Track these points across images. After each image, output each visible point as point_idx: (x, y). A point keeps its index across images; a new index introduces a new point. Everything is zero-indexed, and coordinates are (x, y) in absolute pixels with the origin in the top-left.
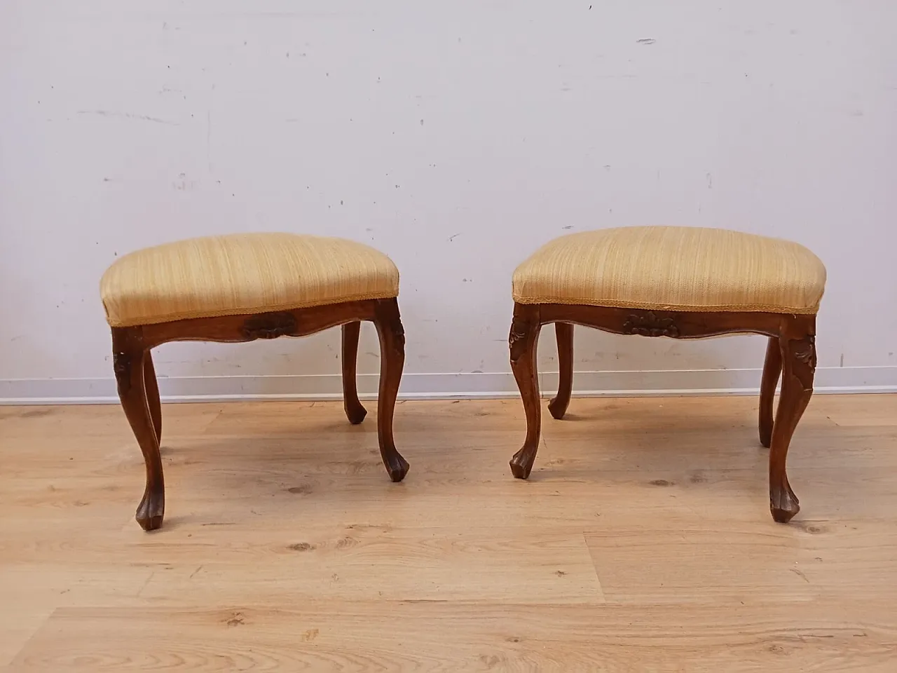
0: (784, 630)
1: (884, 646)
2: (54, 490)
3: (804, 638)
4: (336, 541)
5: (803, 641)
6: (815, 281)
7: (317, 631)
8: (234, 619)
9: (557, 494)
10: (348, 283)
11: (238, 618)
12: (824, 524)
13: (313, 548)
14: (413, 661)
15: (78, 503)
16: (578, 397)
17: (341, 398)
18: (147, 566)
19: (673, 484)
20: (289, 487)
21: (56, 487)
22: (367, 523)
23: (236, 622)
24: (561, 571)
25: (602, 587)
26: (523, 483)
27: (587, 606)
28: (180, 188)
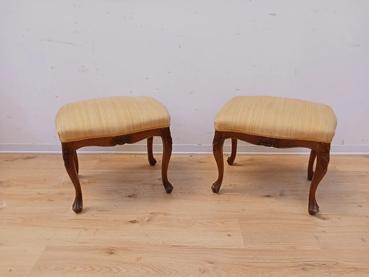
0: (308, 261)
1: (343, 269)
2: (39, 194)
3: (315, 265)
4: (147, 219)
5: (314, 266)
6: (331, 131)
7: (141, 258)
8: (111, 252)
9: (229, 200)
10: (151, 123)
11: (112, 251)
12: (328, 216)
13: (138, 222)
14: (175, 271)
15: (50, 200)
16: (239, 155)
17: (147, 153)
18: (78, 228)
19: (273, 197)
20: (128, 195)
21: (40, 193)
22: (158, 212)
23: (112, 253)
24: (229, 234)
25: (244, 242)
26: (216, 195)
27: (238, 250)
28: (82, 72)
